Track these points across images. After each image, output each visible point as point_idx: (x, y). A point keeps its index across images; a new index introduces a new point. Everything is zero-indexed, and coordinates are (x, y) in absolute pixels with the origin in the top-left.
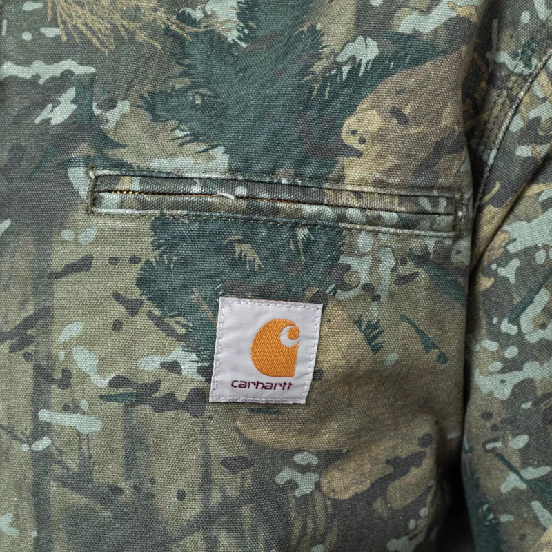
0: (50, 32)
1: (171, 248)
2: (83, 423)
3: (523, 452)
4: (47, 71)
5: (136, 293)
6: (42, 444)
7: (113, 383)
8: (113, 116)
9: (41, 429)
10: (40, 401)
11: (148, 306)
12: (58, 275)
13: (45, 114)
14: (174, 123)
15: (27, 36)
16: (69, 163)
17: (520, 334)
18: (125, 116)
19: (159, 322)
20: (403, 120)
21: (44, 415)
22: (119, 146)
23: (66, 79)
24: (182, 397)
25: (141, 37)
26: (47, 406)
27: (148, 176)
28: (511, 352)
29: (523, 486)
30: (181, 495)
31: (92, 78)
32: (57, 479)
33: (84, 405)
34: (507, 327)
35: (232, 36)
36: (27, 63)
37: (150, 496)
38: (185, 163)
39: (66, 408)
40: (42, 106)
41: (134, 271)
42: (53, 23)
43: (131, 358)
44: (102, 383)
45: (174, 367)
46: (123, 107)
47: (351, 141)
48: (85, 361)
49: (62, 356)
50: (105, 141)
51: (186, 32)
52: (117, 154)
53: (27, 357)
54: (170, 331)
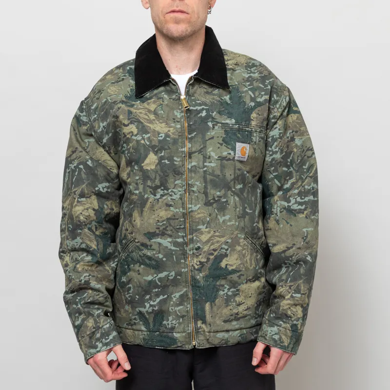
0: (198, 102)
1: (227, 135)
2: (213, 165)
3: (273, 170)
4: (199, 108)
5: (221, 142)
6: (205, 169)
7: (218, 157)
8: (214, 114)
9: (205, 166)
10: (204, 161)
11: (224, 144)
12: (207, 140)
13: (200, 114)
14: (223, 116)
15: (194, 103)
16: (208, 122)
17: (272, 150)
18: (215, 114)
19: (226, 147)
20: (259, 115)
21: (205, 164)
22: (216, 119)
23: (203, 109)
24: (231, 158)
25: (215, 102)
26: (206, 162)
27: (222, 124)
28: (271, 153)
29: (273, 176)
30: (231, 175)
31: (208, 109)
32: (208, 174)
33: (213, 161)
34: (270, 149)
35: (229, 102)
36: (195, 107)
37: (225, 176)
38: (228, 121)
39: (209, 162)
40: (199, 113)
41: (222, 139)
42: (198, 100)
43: (221, 153)
44: (216, 157)
45: (230, 154)
46: (215, 113)
47: (252, 118)
48: (213, 154)
49: (208, 154)
50: (213, 118)
51: (222, 101)
52: (215, 120)
53: (202, 154)
54: (229, 148)
